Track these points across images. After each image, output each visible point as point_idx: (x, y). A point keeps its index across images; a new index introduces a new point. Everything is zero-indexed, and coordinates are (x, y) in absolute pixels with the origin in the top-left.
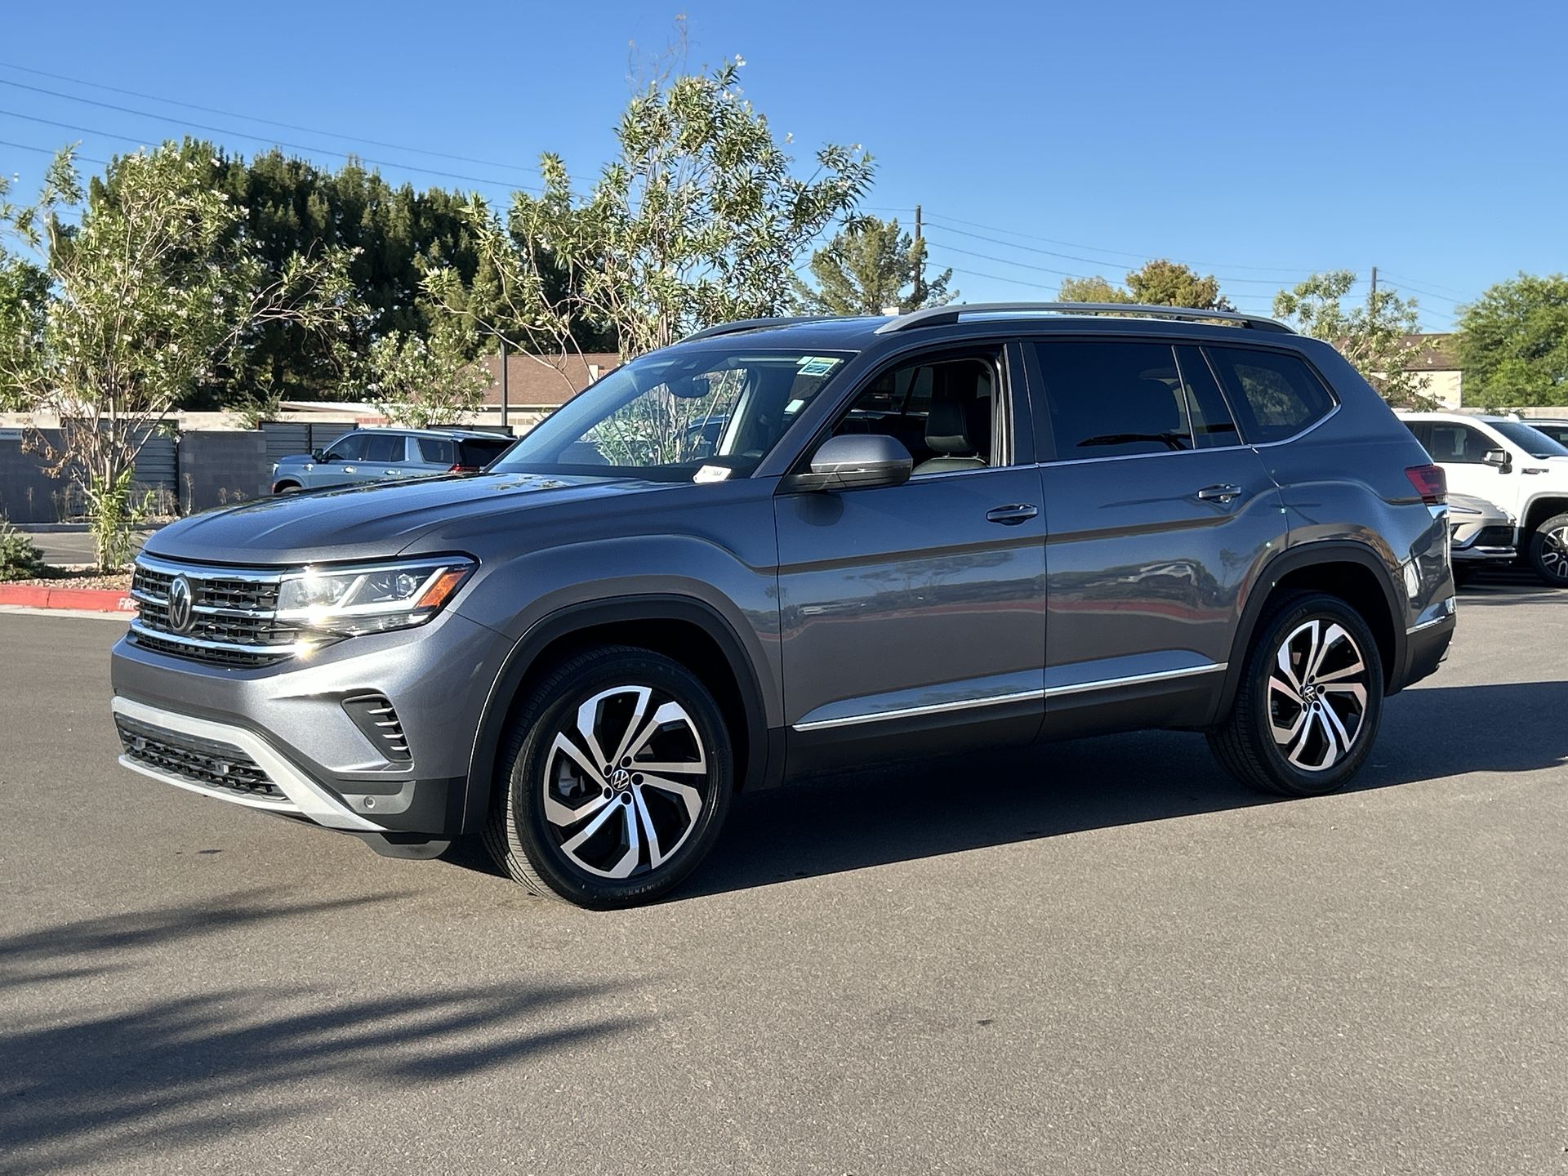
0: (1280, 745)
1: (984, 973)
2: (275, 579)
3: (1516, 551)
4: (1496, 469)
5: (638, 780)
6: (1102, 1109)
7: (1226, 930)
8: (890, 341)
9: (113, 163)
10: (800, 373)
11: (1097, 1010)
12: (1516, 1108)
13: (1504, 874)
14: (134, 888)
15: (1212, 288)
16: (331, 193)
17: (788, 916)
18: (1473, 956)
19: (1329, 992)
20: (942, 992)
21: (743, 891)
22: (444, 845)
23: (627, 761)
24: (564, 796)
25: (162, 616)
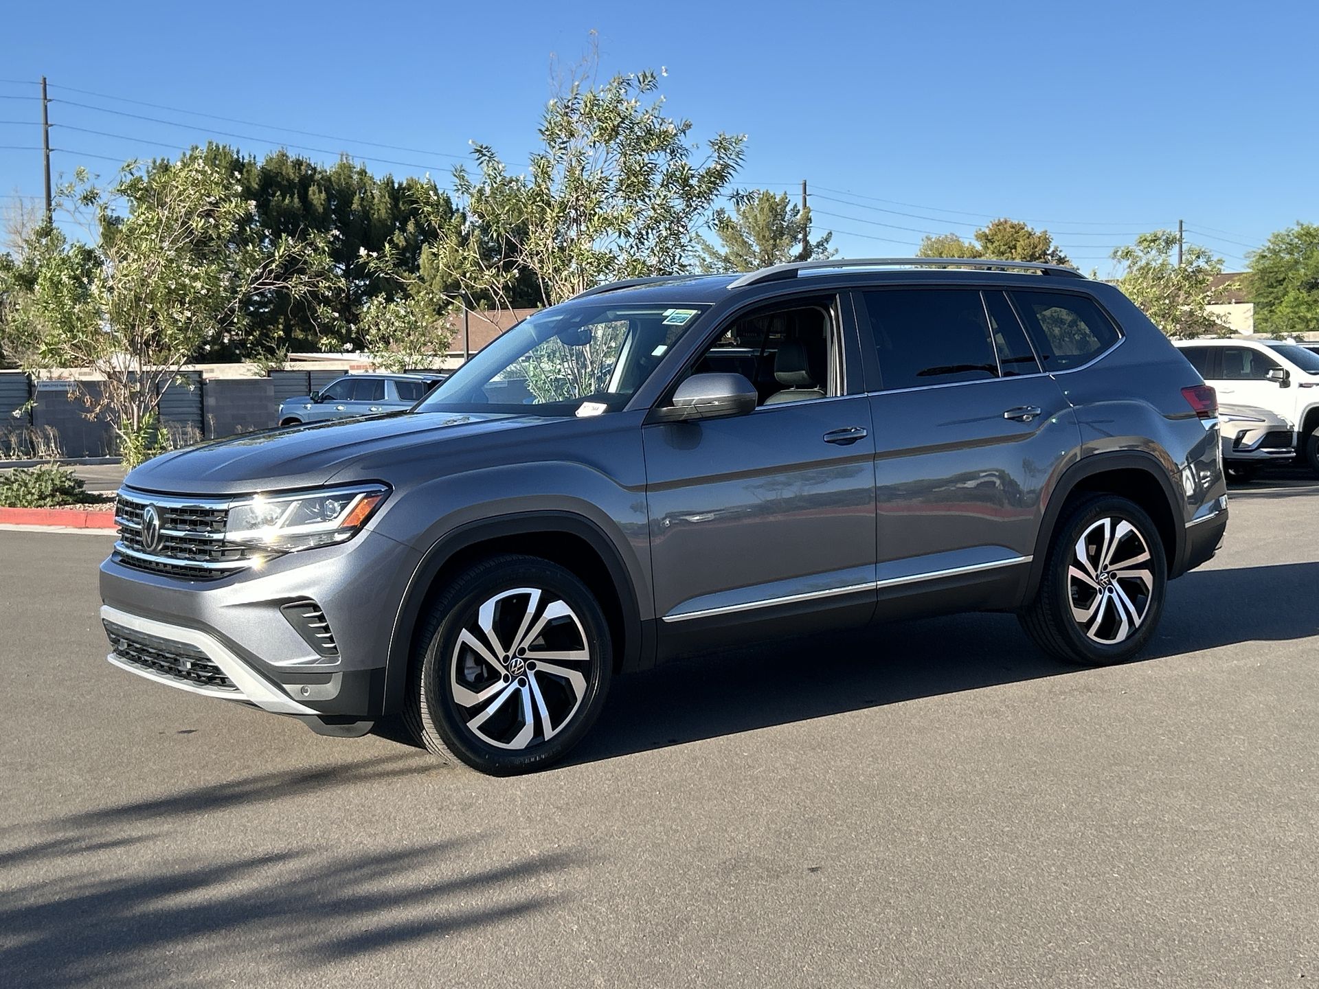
0: (1080, 623)
1: (817, 826)
2: (224, 506)
3: (1295, 452)
4: (1277, 384)
5: (532, 666)
6: (907, 945)
7: (1026, 783)
8: (741, 293)
9: (152, 165)
10: (665, 323)
11: (910, 856)
12: (1262, 938)
13: (1265, 730)
14: (120, 764)
15: (1046, 241)
16: (327, 184)
17: (659, 778)
18: (1234, 802)
19: (1109, 837)
20: (780, 843)
21: (624, 757)
22: (370, 724)
23: (522, 651)
24: (467, 681)
25: (138, 538)
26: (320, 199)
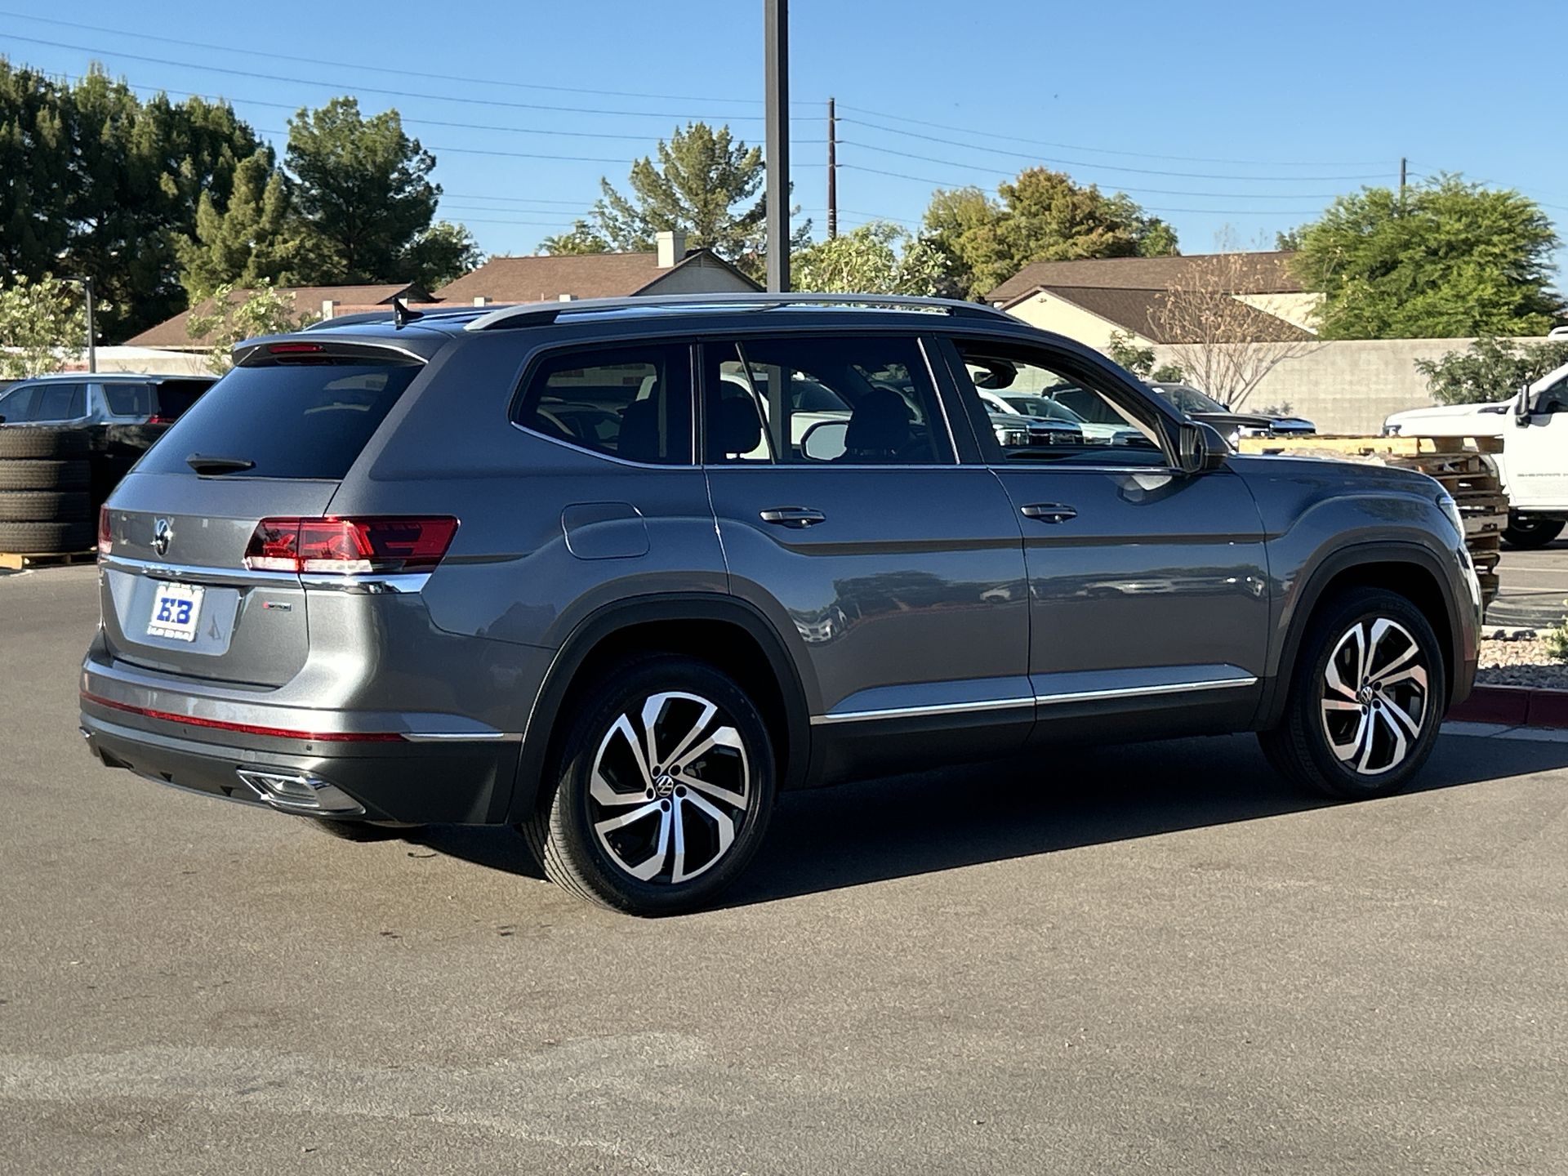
16: (67, 109)
26: (52, 128)
